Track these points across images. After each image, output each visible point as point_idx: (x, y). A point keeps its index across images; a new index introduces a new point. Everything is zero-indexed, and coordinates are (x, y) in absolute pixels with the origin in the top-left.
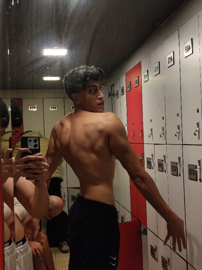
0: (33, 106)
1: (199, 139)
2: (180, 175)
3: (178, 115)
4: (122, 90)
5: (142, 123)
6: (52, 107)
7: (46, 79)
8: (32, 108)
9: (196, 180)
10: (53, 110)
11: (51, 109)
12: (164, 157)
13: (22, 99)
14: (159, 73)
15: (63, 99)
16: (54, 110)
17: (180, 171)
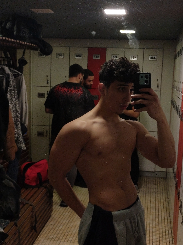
0: (116, 55)
6: (132, 57)
7: (122, 32)
8: (114, 56)
10: (133, 59)
11: (131, 59)
13: (106, 48)
15: (143, 49)
16: (135, 59)
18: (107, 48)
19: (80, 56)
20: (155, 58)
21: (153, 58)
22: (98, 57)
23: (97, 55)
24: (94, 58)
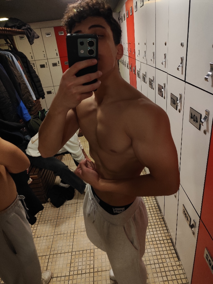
1: (165, 67)
2: (154, 89)
3: (153, 44)
4: (124, 16)
5: (134, 44)
9: (162, 97)
12: (146, 73)
14: (143, 5)
17: (154, 87)
19: (49, 35)
22: (62, 33)
23: (61, 32)
24: (60, 34)
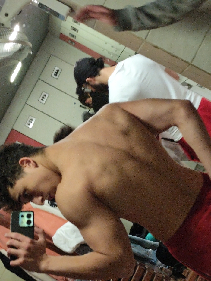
0: (29, 120)
6: (42, 100)
8: (29, 123)
10: (45, 100)
11: (44, 102)
13: (12, 129)
15: (39, 80)
16: (46, 98)
18: (14, 128)
20: (58, 71)
21: (57, 73)
